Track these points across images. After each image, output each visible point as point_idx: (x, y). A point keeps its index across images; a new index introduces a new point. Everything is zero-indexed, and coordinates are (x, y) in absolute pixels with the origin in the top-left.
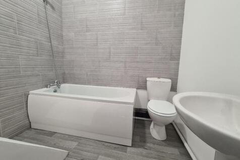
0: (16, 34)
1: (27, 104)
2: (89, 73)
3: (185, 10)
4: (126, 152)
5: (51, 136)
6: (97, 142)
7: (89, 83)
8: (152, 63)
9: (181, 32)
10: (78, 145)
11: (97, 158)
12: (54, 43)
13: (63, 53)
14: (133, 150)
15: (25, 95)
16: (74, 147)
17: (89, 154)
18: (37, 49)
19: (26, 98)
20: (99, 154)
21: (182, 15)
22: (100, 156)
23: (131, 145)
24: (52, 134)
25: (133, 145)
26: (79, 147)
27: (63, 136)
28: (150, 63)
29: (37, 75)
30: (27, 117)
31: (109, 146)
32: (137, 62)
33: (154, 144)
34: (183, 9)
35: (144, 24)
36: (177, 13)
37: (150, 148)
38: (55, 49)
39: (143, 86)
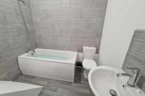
0: (4, 25)
1: (18, 63)
2: (51, 43)
3: (107, 7)
4: (71, 86)
5: (33, 79)
6: (57, 81)
7: (51, 49)
8: (86, 38)
9: (103, 21)
10: (48, 83)
11: (57, 89)
12: (28, 26)
13: (34, 31)
14: (75, 84)
15: (16, 59)
16: (46, 84)
17: (53, 87)
18: (18, 32)
19: (17, 60)
20: (58, 87)
21: (105, 11)
22: (59, 88)
23: (73, 82)
24: (34, 77)
25: (75, 82)
26: (48, 84)
27: (39, 78)
28: (85, 38)
29: (21, 47)
30: (19, 70)
31: (63, 83)
32: (78, 38)
33: (85, 81)
34: (106, 7)
35: (82, 15)
36: (102, 9)
37: (83, 83)
38: (29, 30)
39: (81, 50)
